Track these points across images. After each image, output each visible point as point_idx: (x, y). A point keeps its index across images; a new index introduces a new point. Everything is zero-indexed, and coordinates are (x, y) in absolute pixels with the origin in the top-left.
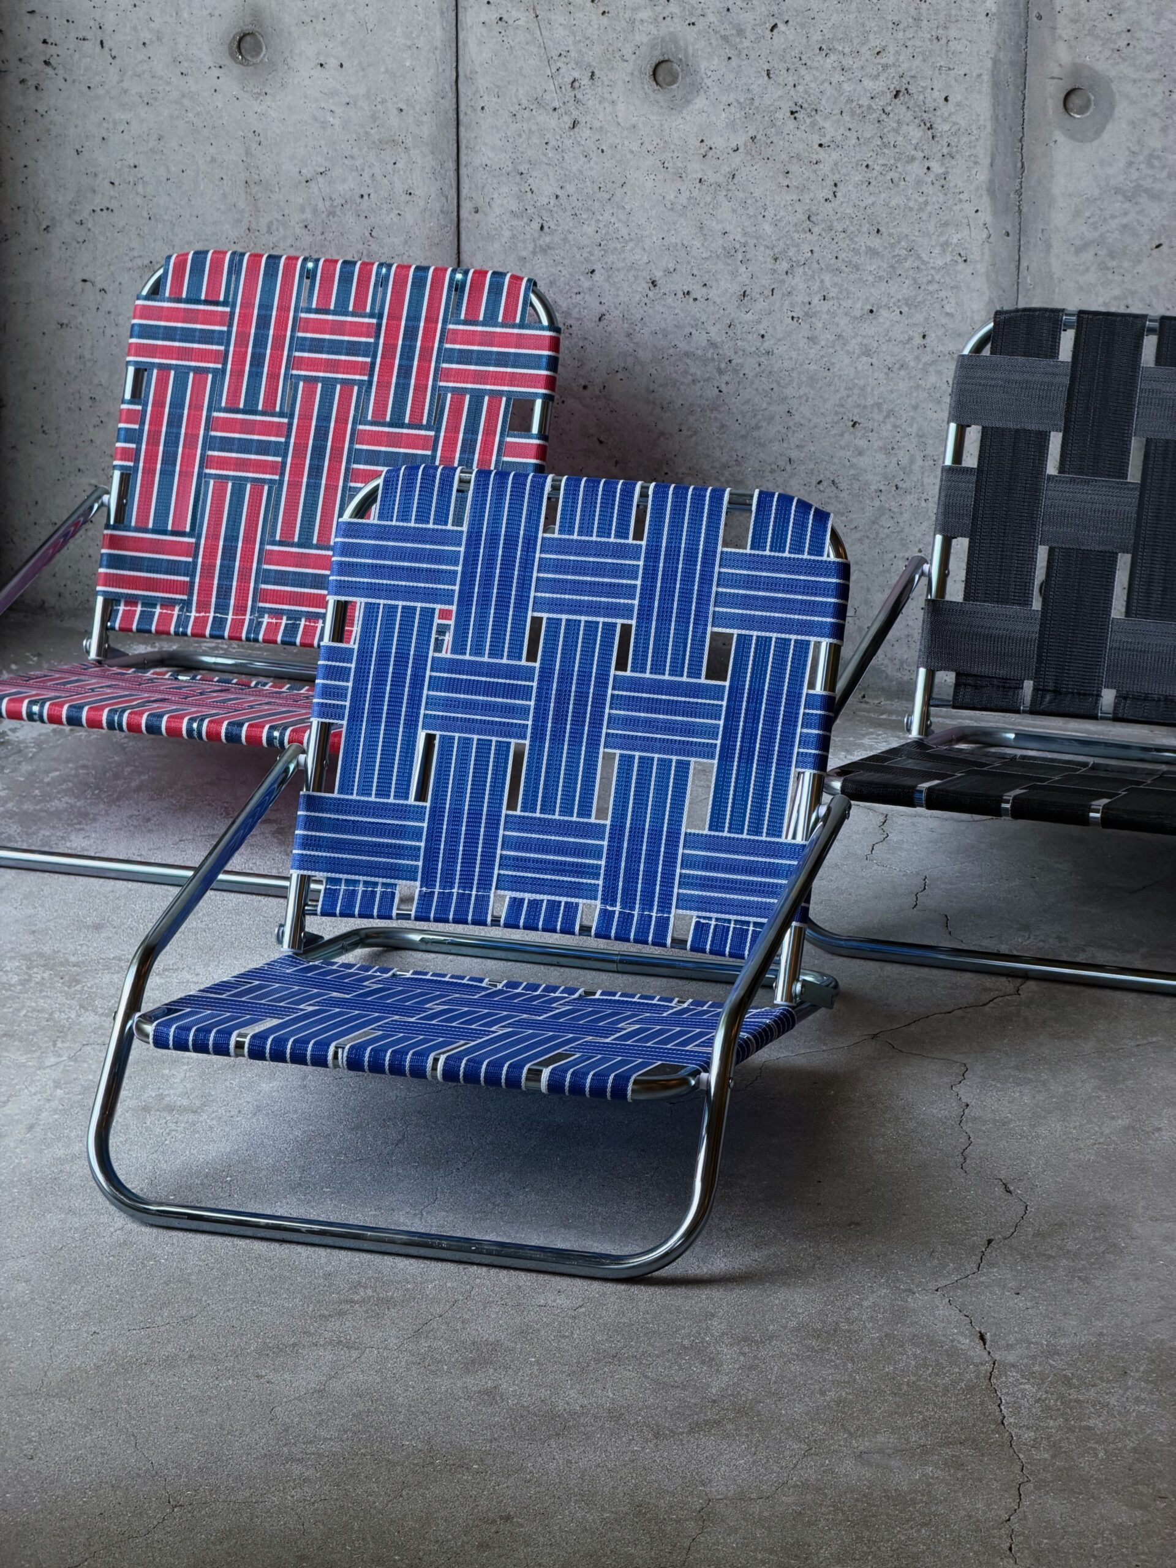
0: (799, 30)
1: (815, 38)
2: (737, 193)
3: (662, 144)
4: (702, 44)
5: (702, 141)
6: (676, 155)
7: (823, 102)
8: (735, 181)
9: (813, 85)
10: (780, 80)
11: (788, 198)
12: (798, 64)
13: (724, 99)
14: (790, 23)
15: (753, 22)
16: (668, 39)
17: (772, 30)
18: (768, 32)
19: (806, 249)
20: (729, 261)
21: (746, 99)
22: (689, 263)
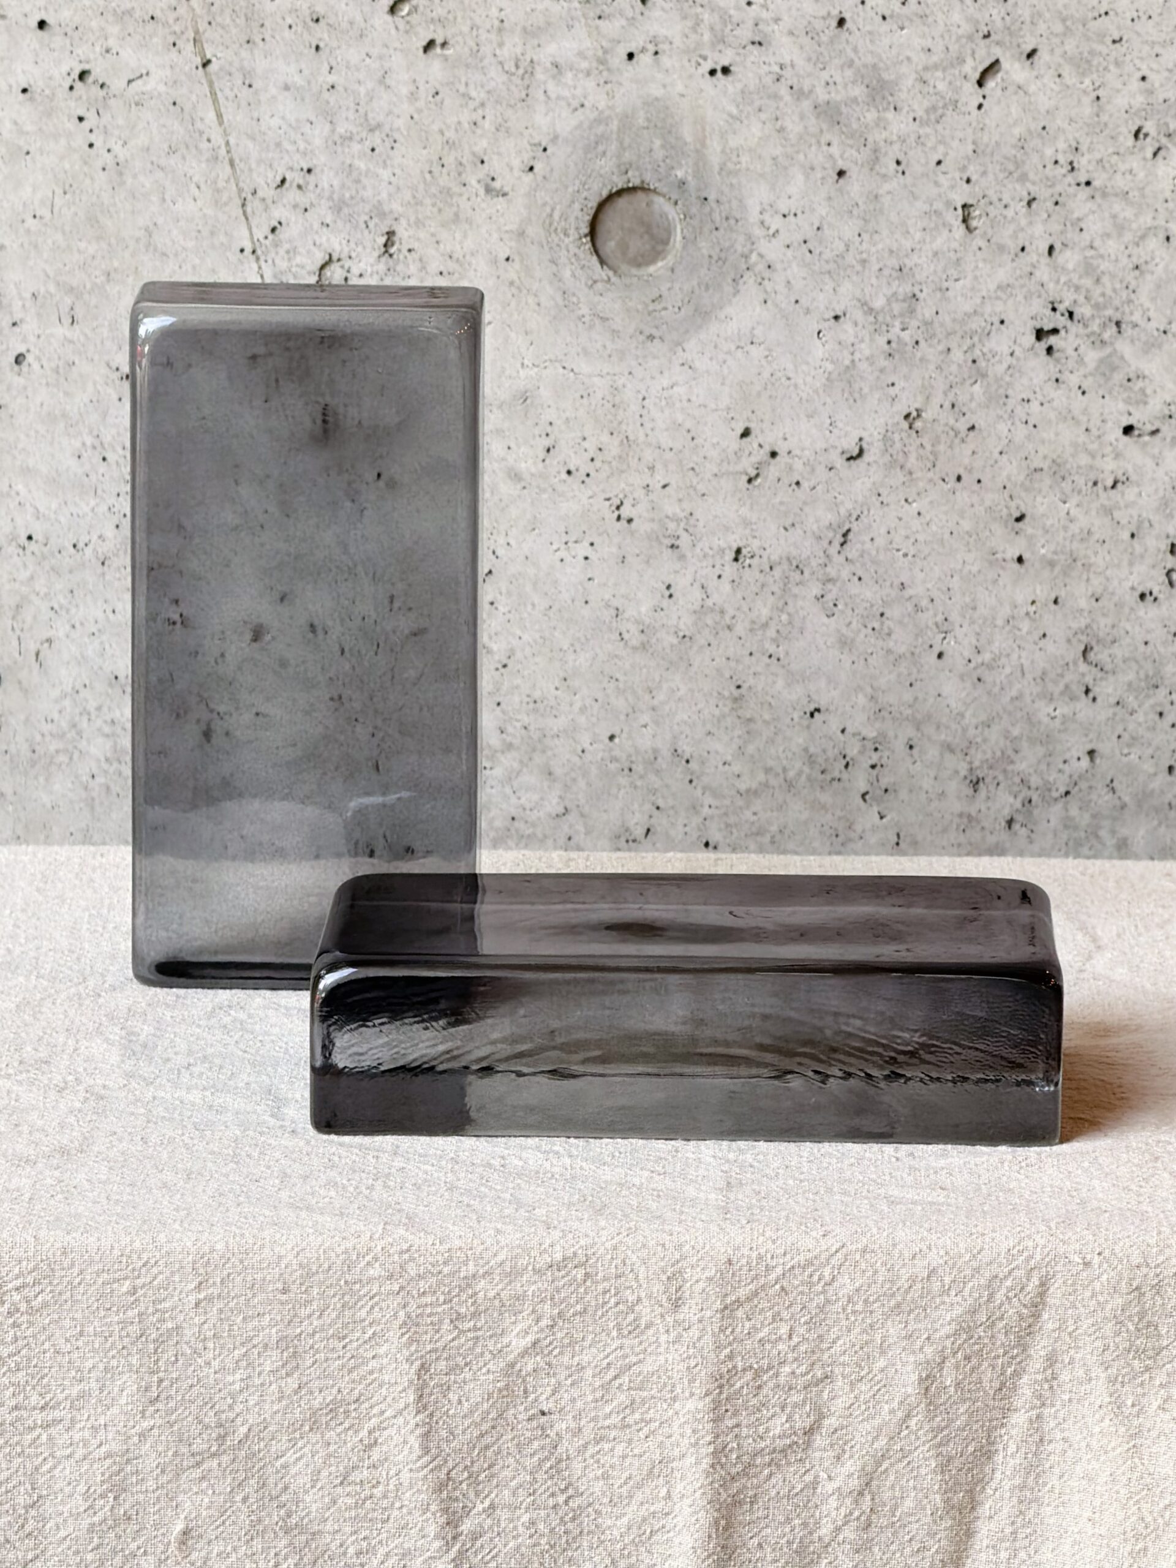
0: (1070, 78)
1: (1121, 102)
2: (855, 588)
3: (613, 448)
4: (754, 130)
5: (746, 433)
6: (660, 478)
7: (1143, 297)
8: (851, 551)
9: (1112, 247)
10: (1006, 236)
11: (1022, 596)
12: (1065, 184)
13: (823, 301)
14: (1043, 56)
15: (920, 59)
16: (641, 121)
17: (980, 83)
18: (970, 87)
19: (1077, 747)
20: (825, 798)
21: (893, 298)
22: (694, 808)
